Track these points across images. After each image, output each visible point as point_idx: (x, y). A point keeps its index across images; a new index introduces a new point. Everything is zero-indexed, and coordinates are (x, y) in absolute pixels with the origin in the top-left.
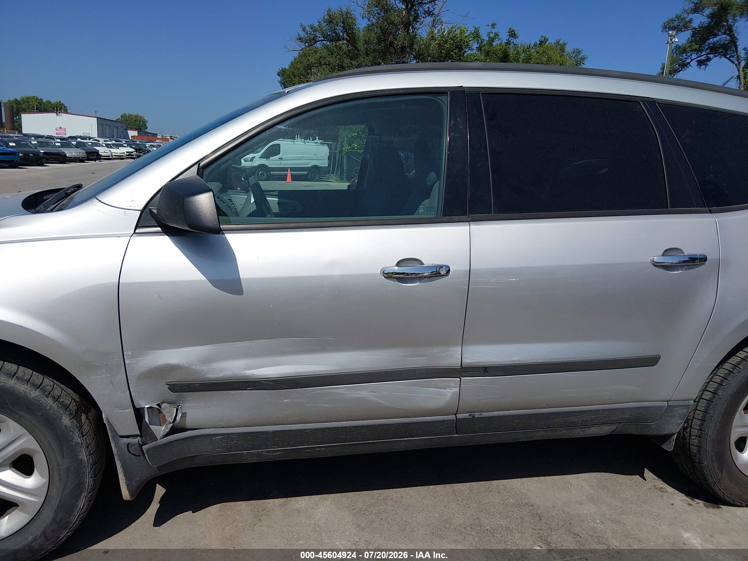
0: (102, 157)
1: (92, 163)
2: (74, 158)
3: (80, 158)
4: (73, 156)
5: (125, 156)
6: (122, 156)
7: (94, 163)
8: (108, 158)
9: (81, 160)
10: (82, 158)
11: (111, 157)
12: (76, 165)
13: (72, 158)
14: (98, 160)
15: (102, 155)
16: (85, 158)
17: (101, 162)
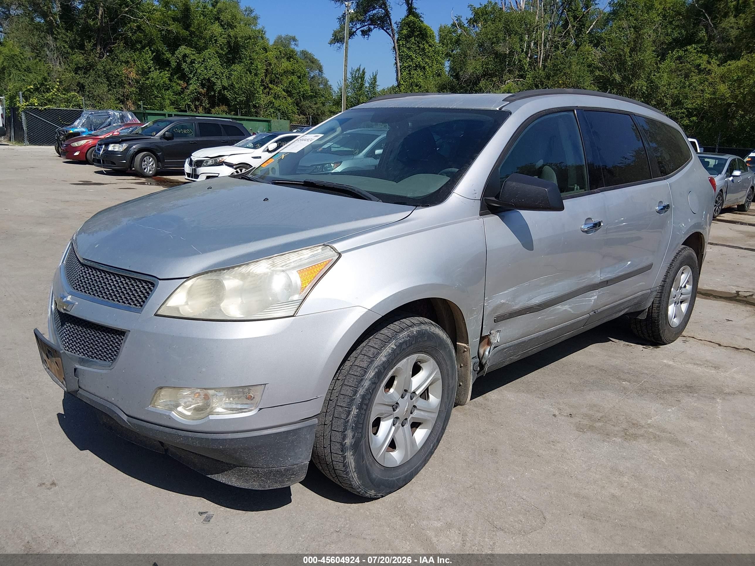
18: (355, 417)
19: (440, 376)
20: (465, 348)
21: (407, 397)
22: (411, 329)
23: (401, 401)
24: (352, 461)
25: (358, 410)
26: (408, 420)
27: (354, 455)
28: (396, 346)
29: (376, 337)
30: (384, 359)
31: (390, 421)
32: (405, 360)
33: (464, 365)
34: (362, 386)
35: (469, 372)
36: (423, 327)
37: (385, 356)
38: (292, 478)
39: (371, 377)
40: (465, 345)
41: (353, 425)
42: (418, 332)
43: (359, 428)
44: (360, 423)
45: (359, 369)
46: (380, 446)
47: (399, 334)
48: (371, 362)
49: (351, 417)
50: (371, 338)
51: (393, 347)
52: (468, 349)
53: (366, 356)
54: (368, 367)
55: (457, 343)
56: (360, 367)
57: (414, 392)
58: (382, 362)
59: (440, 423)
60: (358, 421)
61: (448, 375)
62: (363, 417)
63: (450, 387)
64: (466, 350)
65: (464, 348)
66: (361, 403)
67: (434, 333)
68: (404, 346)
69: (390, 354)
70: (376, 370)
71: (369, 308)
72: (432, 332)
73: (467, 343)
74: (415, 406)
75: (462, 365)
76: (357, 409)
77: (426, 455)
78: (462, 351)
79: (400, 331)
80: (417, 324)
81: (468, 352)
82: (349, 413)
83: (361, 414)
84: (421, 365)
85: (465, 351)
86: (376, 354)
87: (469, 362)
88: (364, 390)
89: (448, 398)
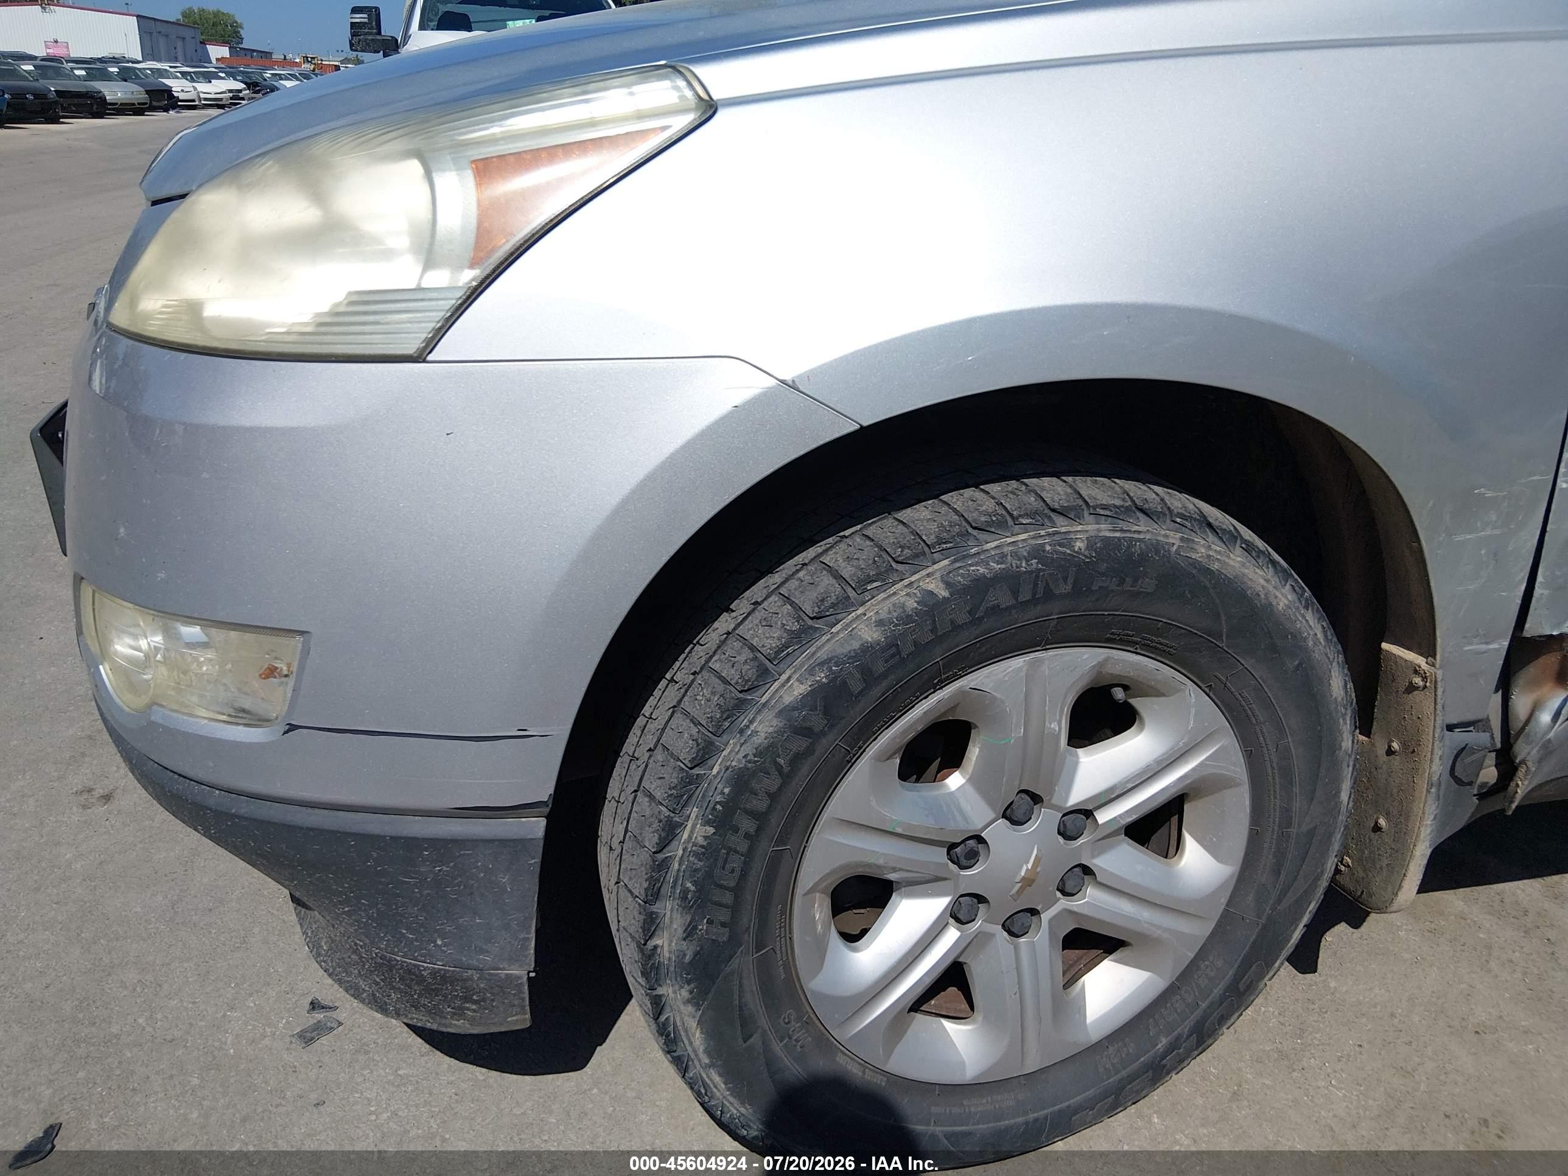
0: (179, 103)
1: (162, 115)
2: (122, 104)
3: (133, 104)
4: (118, 99)
5: (227, 99)
6: (221, 99)
7: (165, 115)
8: (190, 106)
9: (136, 110)
10: (139, 104)
11: (197, 103)
12: (127, 121)
13: (117, 104)
14: (173, 109)
15: (180, 98)
16: (147, 103)
17: (179, 114)
18: (696, 855)
19: (1237, 768)
20: (1416, 672)
21: (1044, 821)
22: (1063, 525)
23: (998, 833)
24: (693, 1024)
25: (711, 830)
26: (1045, 917)
27: (697, 1006)
28: (948, 585)
29: (869, 532)
30: (869, 634)
31: (934, 906)
32: (1017, 663)
33: (1404, 745)
34: (742, 732)
35: (1422, 785)
36: (1143, 529)
37: (880, 623)
38: (468, 1009)
39: (788, 699)
40: (1420, 661)
41: (689, 885)
42: (1105, 548)
43: (721, 905)
44: (721, 886)
45: (746, 654)
46: (861, 994)
47: (982, 536)
48: (801, 636)
49: (677, 850)
50: (847, 533)
51: (931, 587)
52: (1430, 684)
53: (792, 604)
54: (780, 656)
55: (1385, 646)
56: (753, 648)
57: (1086, 813)
58: (856, 645)
59: (1219, 963)
60: (709, 874)
61: (1286, 773)
62: (736, 862)
63: (1294, 830)
64: (1418, 681)
65: (1410, 672)
66: (731, 806)
67: (1208, 571)
68: (1001, 597)
69: (906, 619)
70: (821, 676)
71: (788, 377)
72: (1195, 564)
73: (1429, 650)
74: (1087, 871)
75: (1395, 746)
76: (708, 823)
77: (1124, 1073)
78: (1403, 685)
79: (990, 523)
80: (1105, 507)
81: (1429, 694)
82: (670, 831)
83: (730, 850)
84: (1135, 702)
85: (1412, 688)
86: (833, 605)
87: (1427, 739)
88: (748, 749)
89: (1277, 871)
